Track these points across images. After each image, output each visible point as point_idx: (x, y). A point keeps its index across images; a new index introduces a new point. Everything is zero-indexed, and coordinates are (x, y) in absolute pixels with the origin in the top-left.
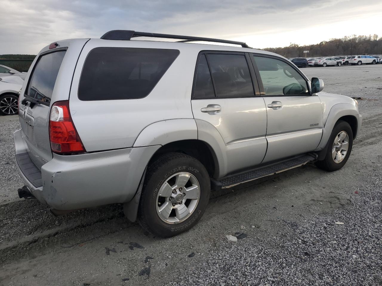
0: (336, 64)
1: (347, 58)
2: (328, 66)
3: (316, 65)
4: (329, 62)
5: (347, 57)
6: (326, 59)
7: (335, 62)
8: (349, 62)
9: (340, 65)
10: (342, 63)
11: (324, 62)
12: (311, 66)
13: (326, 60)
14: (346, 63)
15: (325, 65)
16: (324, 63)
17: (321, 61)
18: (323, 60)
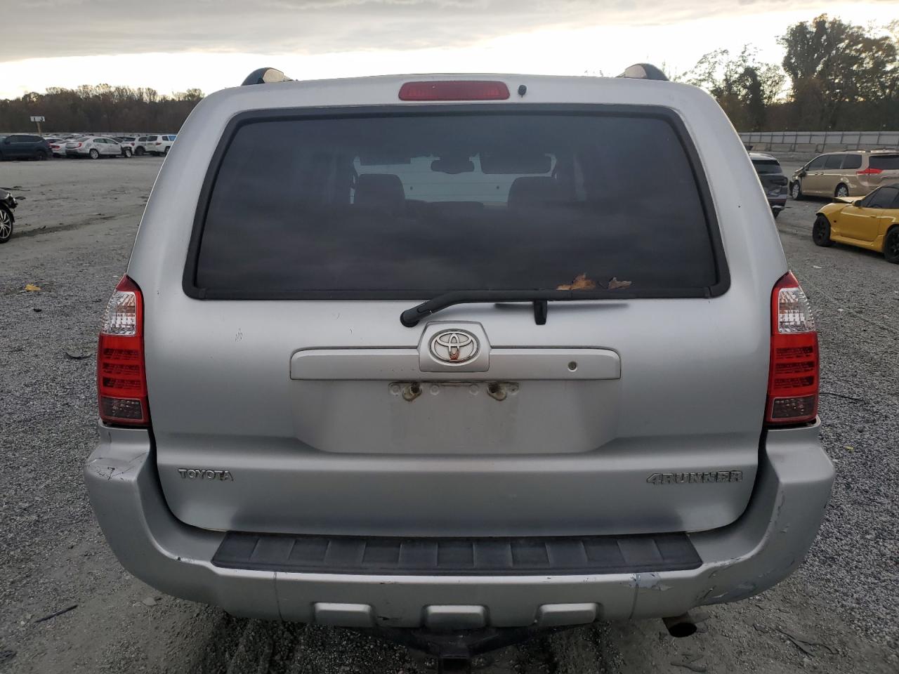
0: (120, 153)
1: (139, 140)
2: (101, 157)
3: (73, 155)
4: (104, 148)
5: (139, 138)
6: (94, 141)
7: (117, 148)
8: (147, 148)
9: (128, 154)
10: (133, 150)
11: (91, 147)
12: (57, 156)
13: (96, 143)
14: (140, 152)
15: (94, 155)
16: (91, 150)
17: (84, 144)
18: (87, 142)
